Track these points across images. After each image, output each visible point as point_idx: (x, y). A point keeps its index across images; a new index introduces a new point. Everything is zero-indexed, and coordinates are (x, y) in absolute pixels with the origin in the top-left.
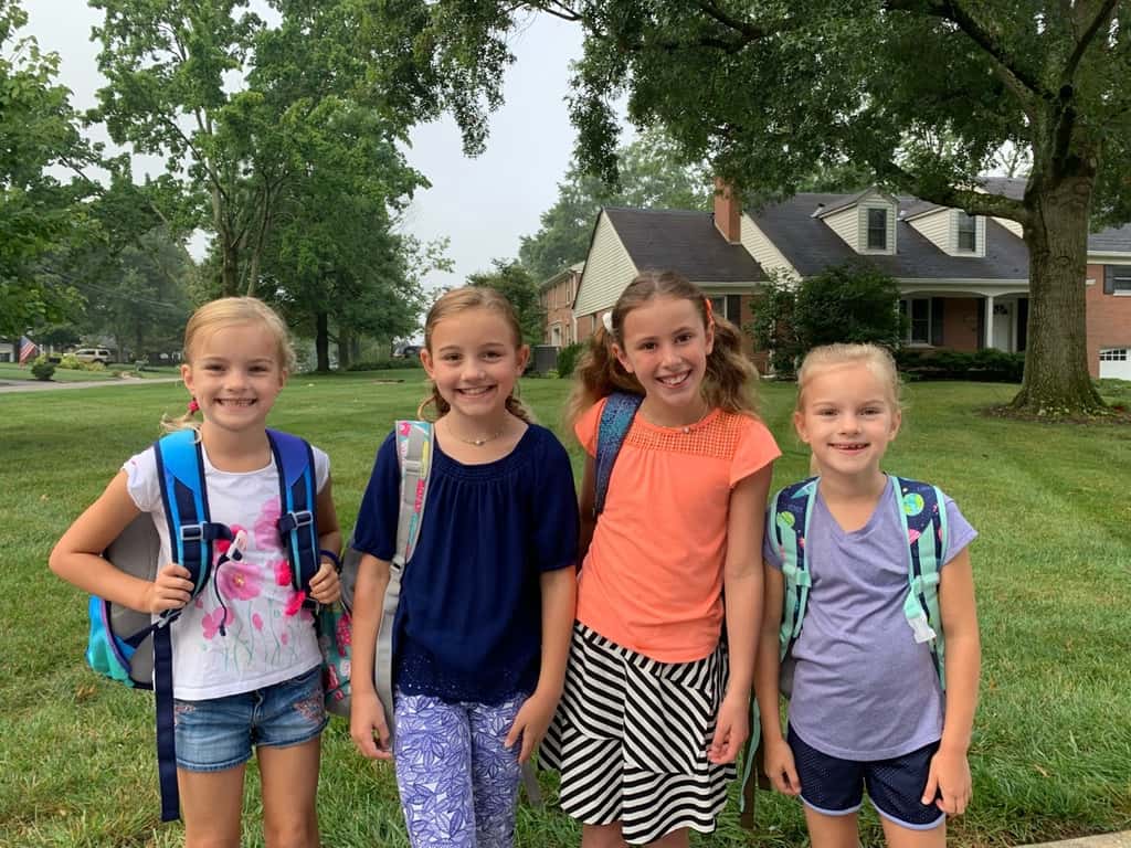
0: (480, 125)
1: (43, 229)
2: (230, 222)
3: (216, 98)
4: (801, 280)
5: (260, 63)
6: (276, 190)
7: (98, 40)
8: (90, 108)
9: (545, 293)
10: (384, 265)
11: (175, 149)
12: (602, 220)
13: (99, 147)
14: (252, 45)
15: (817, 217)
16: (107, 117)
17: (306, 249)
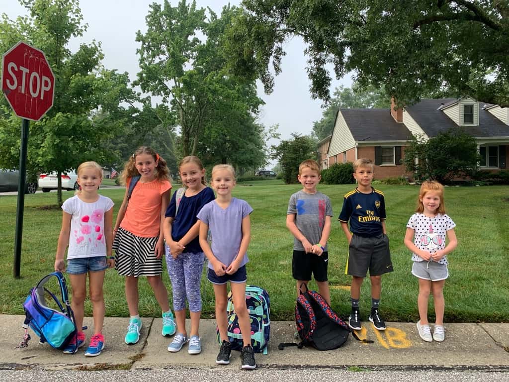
0: (271, 81)
1: (108, 130)
2: (187, 123)
3: (180, 73)
4: (428, 139)
5: (197, 58)
6: (204, 108)
7: (139, 54)
8: (134, 80)
9: (321, 146)
10: (250, 137)
11: (165, 94)
12: (339, 115)
13: (139, 94)
14: (195, 51)
15: (440, 110)
16: (140, 83)
17: (214, 132)
